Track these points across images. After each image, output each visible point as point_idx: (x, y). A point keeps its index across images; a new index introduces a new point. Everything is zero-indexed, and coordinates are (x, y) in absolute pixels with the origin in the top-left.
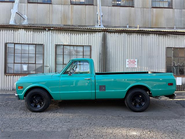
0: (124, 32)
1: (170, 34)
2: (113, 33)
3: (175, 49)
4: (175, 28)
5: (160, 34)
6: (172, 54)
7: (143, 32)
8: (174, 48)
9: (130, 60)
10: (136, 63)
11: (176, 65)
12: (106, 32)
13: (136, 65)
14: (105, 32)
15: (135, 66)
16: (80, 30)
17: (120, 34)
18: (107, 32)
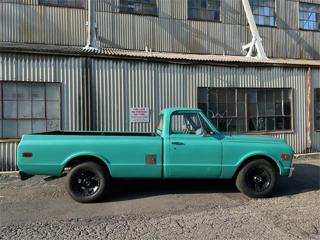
0: (125, 60)
1: (202, 64)
2: (104, 61)
3: (212, 89)
4: (224, 55)
5: (187, 65)
6: (207, 98)
7: (157, 60)
8: (209, 88)
9: (136, 109)
10: (147, 114)
11: (213, 117)
12: (89, 58)
13: (146, 117)
14: (87, 57)
15: (146, 119)
16: (36, 52)
17: (117, 64)
18: (92, 57)
